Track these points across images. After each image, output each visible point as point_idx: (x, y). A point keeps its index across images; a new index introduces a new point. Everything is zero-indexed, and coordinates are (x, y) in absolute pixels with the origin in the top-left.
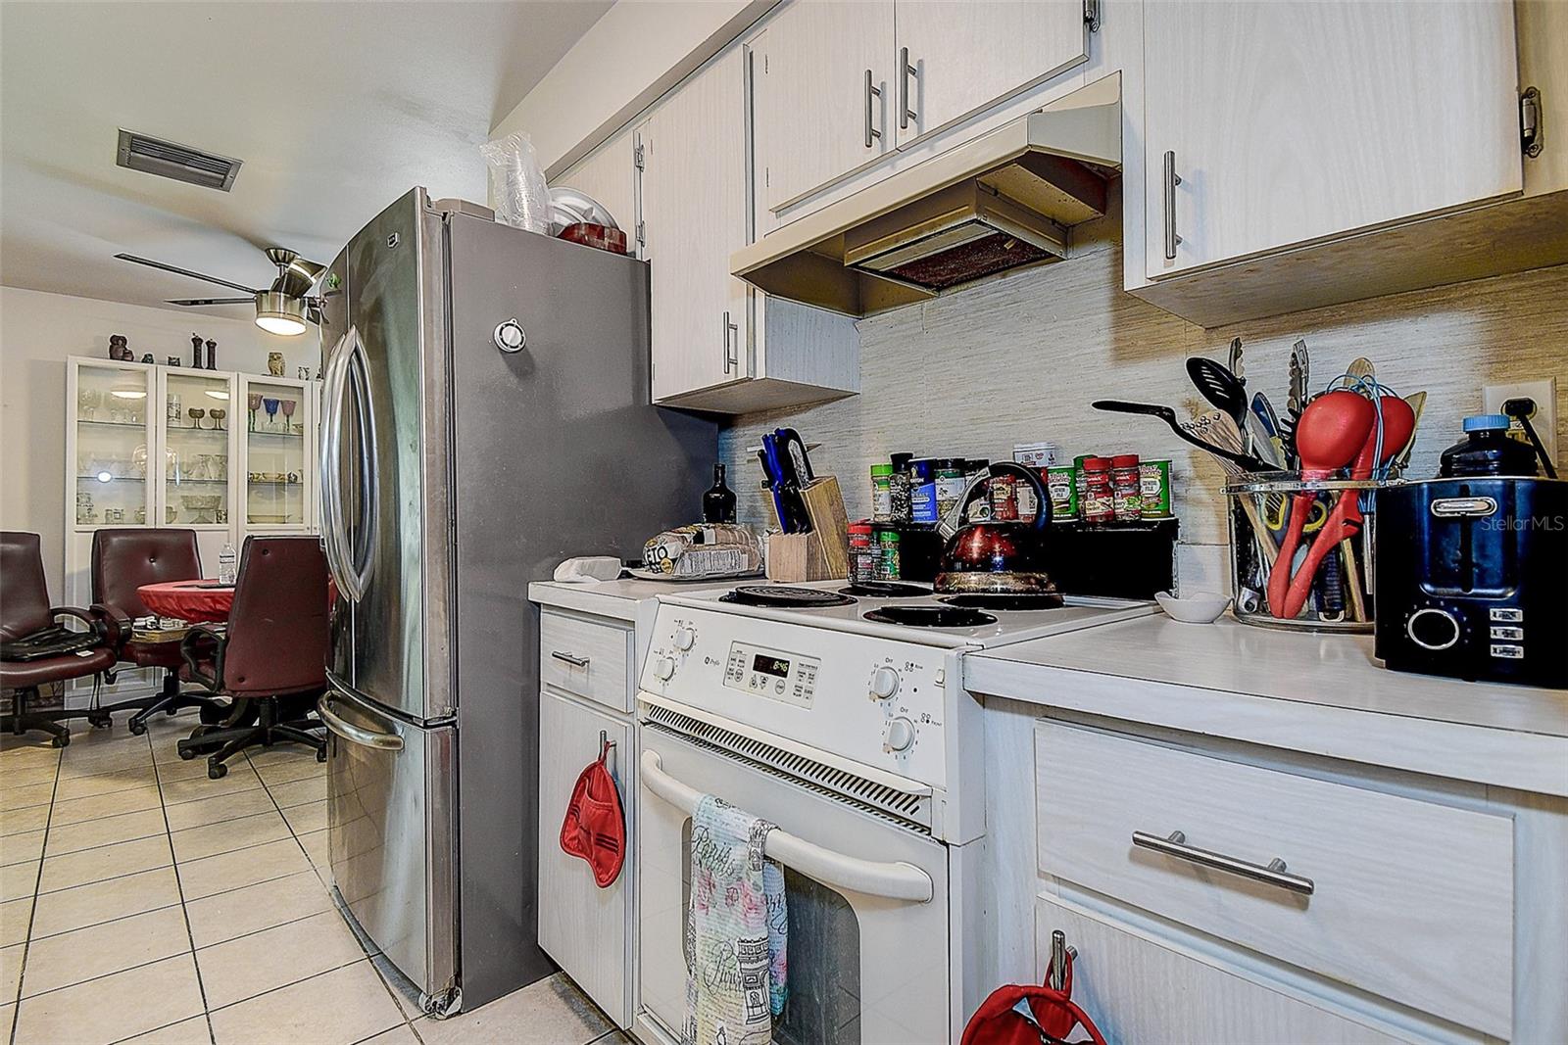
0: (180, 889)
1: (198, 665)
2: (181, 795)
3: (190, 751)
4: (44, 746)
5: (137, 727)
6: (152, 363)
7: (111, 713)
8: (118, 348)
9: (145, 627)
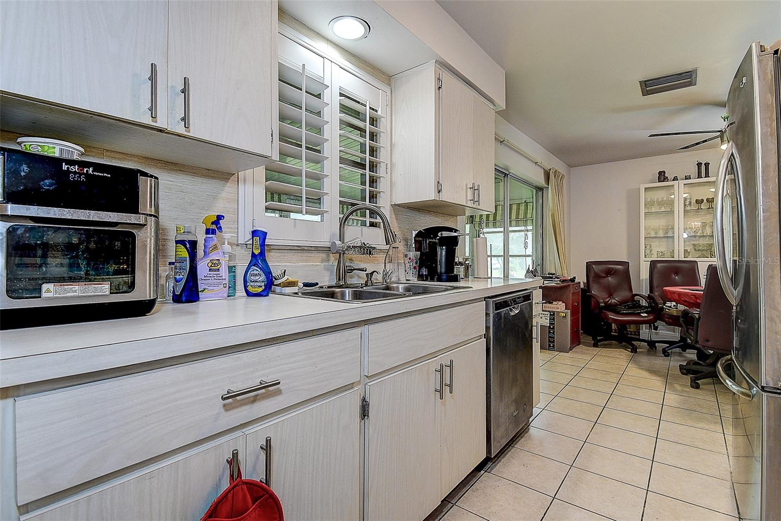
0: (658, 432)
1: (688, 329)
2: (675, 390)
3: (685, 371)
4: (627, 351)
5: (665, 353)
6: (677, 180)
7: (656, 344)
8: (662, 177)
9: (670, 307)
